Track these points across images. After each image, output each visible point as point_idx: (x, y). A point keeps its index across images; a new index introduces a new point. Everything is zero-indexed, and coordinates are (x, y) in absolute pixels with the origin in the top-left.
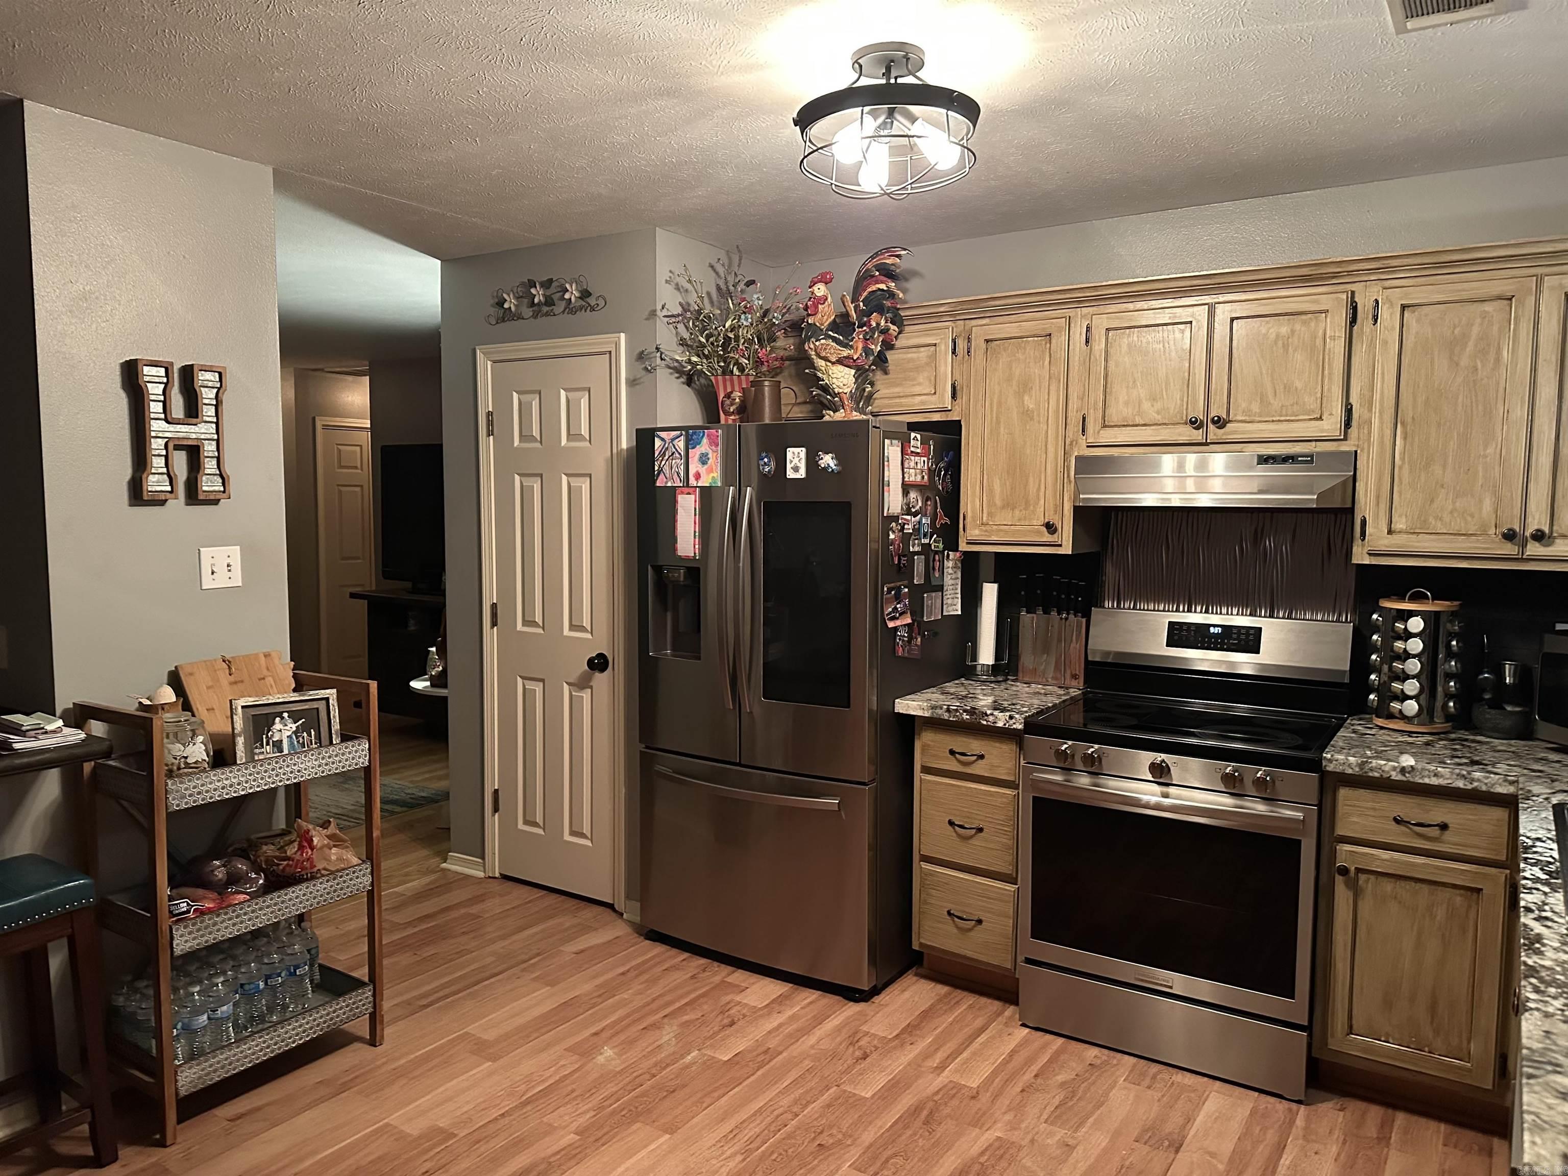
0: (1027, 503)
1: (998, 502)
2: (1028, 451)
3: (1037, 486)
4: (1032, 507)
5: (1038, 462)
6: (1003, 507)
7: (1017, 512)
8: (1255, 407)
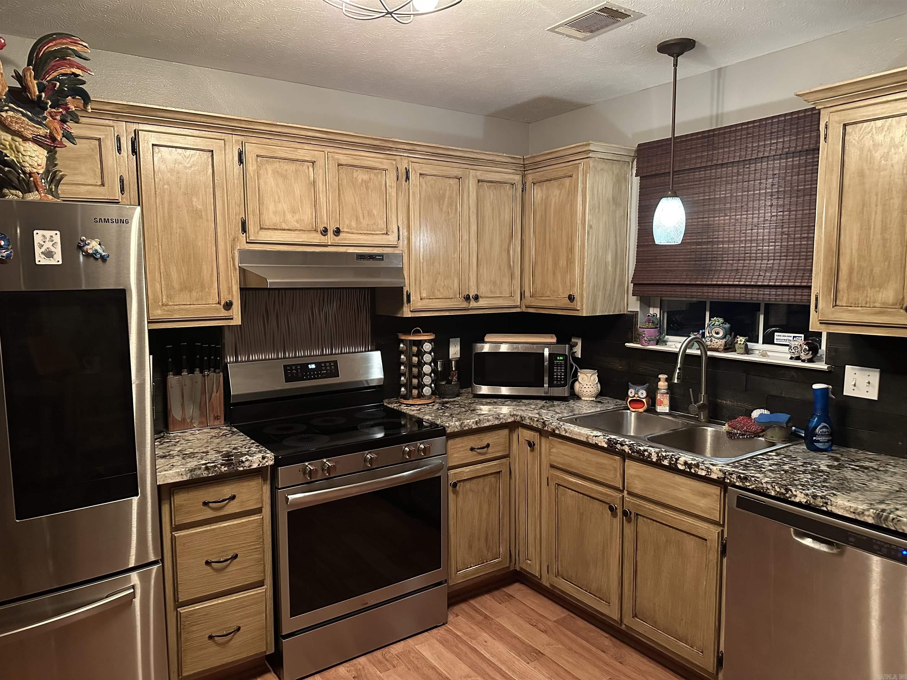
0: (203, 287)
1: (177, 286)
2: (200, 244)
3: (210, 272)
4: (207, 290)
5: (209, 253)
6: (181, 290)
7: (194, 294)
8: (354, 224)
